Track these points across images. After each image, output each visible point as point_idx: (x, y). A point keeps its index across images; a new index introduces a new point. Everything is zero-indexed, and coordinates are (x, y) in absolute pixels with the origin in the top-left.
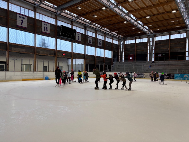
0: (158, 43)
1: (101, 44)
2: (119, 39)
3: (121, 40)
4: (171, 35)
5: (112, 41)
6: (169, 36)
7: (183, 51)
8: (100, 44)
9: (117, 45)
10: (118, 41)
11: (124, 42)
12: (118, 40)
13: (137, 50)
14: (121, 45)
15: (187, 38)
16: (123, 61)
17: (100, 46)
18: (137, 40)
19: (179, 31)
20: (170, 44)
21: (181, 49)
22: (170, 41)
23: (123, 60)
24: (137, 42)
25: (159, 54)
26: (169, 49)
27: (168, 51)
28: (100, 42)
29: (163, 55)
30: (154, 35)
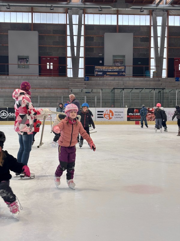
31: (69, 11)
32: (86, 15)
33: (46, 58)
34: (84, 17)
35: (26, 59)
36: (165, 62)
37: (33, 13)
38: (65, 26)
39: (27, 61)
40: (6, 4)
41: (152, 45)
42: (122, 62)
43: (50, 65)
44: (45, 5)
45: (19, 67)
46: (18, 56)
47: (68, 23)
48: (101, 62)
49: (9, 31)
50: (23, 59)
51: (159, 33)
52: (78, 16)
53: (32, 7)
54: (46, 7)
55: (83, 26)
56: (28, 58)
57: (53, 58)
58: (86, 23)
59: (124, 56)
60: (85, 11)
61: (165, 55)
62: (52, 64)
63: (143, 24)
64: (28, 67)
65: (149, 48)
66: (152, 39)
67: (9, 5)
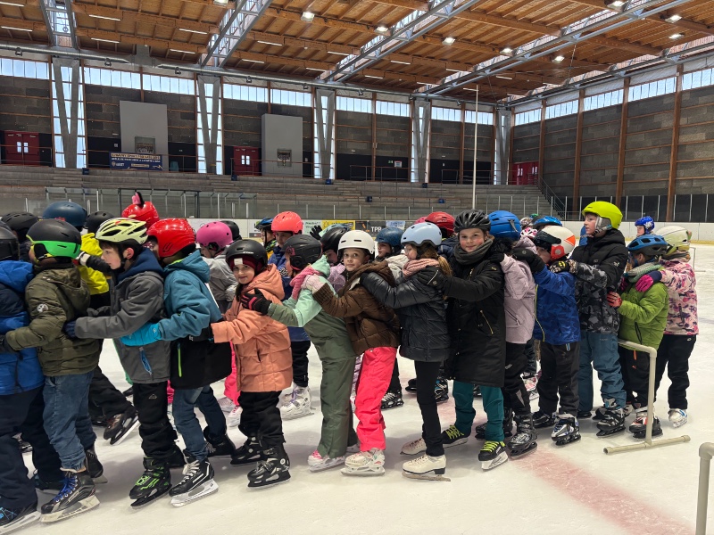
31: (54, 59)
32: (86, 69)
33: (15, 134)
34: (83, 71)
36: (219, 151)
38: (48, 82)
41: (200, 125)
42: (151, 149)
43: (23, 147)
47: (53, 79)
48: (116, 145)
51: (209, 109)
52: (71, 69)
54: (9, 49)
55: (81, 87)
57: (29, 134)
58: (87, 82)
59: (154, 140)
60: (83, 63)
61: (220, 141)
62: (26, 144)
63: (183, 92)
65: (195, 129)
66: (199, 116)
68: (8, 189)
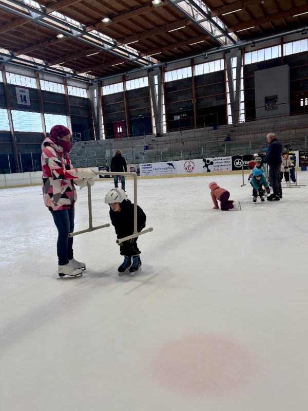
0: (171, 89)
1: (28, 99)
2: (87, 83)
3: (92, 84)
4: (196, 66)
5: (66, 90)
6: (191, 68)
7: (221, 103)
8: (24, 99)
9: (83, 98)
10: (87, 89)
11: (100, 91)
12: (85, 87)
13: (129, 108)
14: (93, 97)
15: (226, 71)
16: (104, 138)
17: (24, 103)
18: (128, 83)
19: (205, 55)
20: (196, 89)
21: (217, 100)
22: (193, 81)
23: (104, 135)
24: (128, 88)
25: (177, 114)
26: (194, 101)
27: (192, 107)
28: (23, 94)
29: (184, 115)
30: (160, 67)
33: (299, 94)
35: (274, 99)
37: (284, 45)
39: (276, 101)
40: (251, 42)
43: (304, 101)
44: (295, 31)
45: (266, 110)
46: (266, 98)
49: (256, 72)
50: (271, 101)
53: (282, 38)
54: (298, 32)
56: (277, 98)
62: (306, 99)
64: (277, 108)
67: (254, 43)
68: (293, 131)
